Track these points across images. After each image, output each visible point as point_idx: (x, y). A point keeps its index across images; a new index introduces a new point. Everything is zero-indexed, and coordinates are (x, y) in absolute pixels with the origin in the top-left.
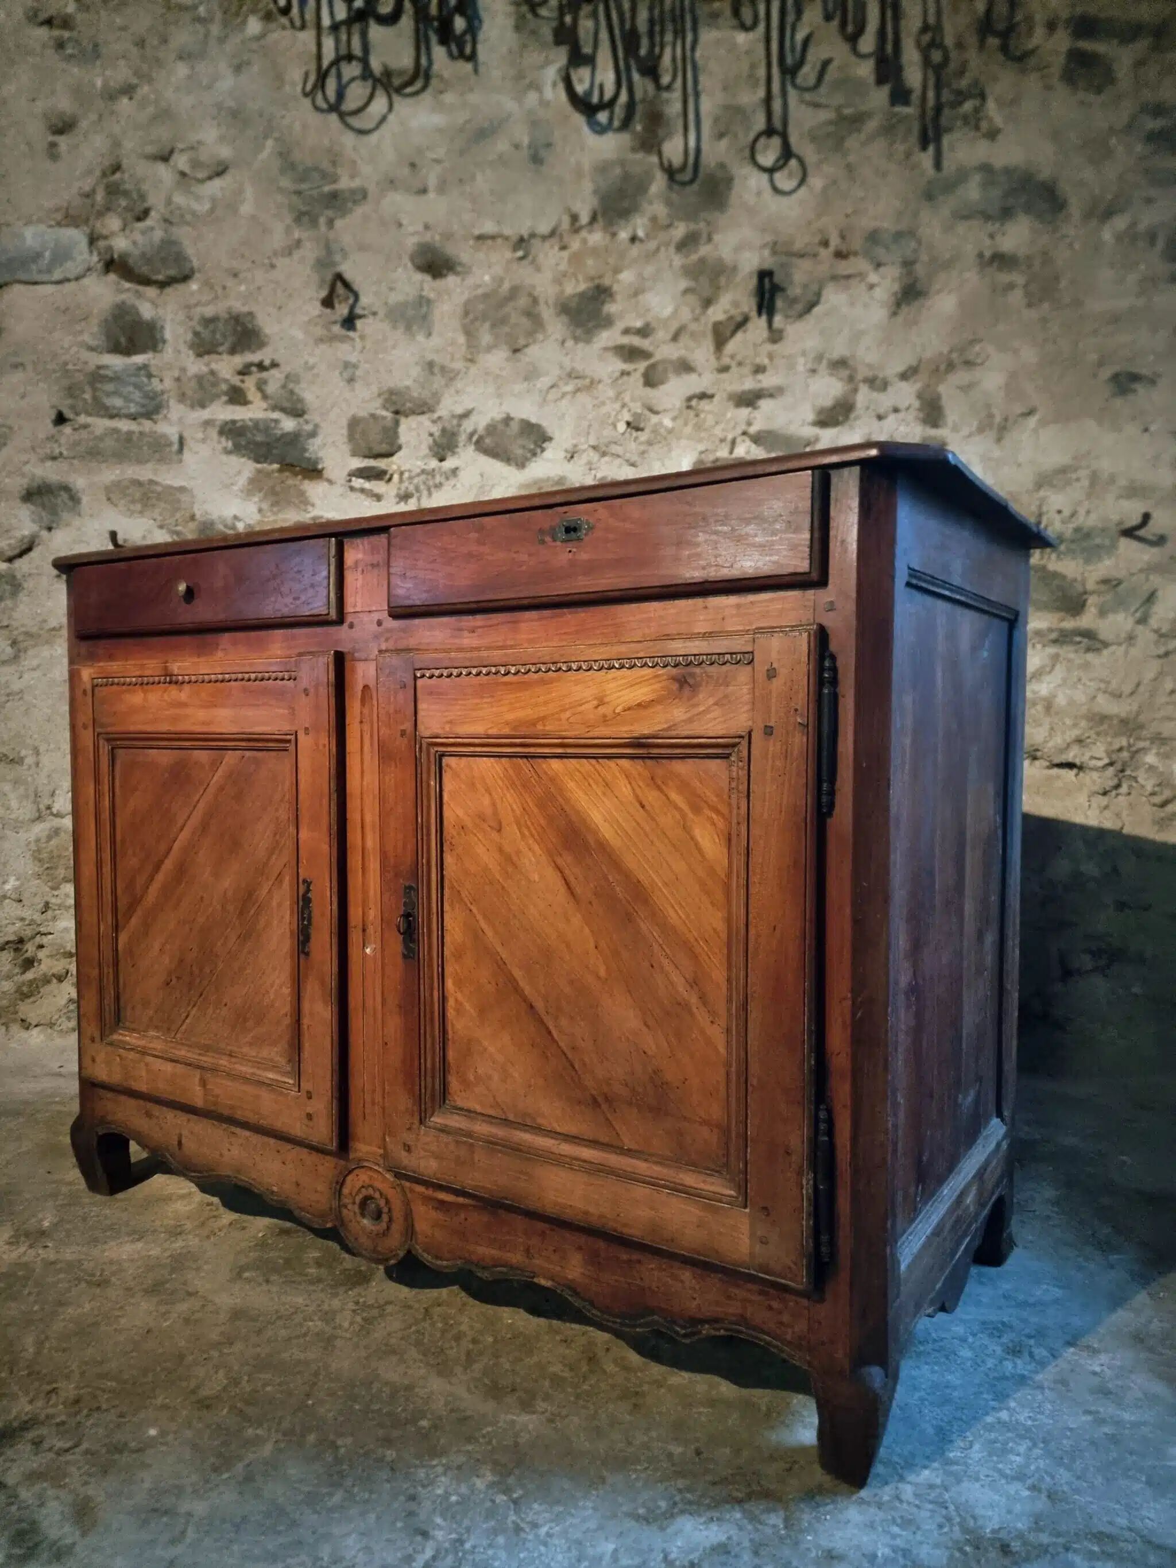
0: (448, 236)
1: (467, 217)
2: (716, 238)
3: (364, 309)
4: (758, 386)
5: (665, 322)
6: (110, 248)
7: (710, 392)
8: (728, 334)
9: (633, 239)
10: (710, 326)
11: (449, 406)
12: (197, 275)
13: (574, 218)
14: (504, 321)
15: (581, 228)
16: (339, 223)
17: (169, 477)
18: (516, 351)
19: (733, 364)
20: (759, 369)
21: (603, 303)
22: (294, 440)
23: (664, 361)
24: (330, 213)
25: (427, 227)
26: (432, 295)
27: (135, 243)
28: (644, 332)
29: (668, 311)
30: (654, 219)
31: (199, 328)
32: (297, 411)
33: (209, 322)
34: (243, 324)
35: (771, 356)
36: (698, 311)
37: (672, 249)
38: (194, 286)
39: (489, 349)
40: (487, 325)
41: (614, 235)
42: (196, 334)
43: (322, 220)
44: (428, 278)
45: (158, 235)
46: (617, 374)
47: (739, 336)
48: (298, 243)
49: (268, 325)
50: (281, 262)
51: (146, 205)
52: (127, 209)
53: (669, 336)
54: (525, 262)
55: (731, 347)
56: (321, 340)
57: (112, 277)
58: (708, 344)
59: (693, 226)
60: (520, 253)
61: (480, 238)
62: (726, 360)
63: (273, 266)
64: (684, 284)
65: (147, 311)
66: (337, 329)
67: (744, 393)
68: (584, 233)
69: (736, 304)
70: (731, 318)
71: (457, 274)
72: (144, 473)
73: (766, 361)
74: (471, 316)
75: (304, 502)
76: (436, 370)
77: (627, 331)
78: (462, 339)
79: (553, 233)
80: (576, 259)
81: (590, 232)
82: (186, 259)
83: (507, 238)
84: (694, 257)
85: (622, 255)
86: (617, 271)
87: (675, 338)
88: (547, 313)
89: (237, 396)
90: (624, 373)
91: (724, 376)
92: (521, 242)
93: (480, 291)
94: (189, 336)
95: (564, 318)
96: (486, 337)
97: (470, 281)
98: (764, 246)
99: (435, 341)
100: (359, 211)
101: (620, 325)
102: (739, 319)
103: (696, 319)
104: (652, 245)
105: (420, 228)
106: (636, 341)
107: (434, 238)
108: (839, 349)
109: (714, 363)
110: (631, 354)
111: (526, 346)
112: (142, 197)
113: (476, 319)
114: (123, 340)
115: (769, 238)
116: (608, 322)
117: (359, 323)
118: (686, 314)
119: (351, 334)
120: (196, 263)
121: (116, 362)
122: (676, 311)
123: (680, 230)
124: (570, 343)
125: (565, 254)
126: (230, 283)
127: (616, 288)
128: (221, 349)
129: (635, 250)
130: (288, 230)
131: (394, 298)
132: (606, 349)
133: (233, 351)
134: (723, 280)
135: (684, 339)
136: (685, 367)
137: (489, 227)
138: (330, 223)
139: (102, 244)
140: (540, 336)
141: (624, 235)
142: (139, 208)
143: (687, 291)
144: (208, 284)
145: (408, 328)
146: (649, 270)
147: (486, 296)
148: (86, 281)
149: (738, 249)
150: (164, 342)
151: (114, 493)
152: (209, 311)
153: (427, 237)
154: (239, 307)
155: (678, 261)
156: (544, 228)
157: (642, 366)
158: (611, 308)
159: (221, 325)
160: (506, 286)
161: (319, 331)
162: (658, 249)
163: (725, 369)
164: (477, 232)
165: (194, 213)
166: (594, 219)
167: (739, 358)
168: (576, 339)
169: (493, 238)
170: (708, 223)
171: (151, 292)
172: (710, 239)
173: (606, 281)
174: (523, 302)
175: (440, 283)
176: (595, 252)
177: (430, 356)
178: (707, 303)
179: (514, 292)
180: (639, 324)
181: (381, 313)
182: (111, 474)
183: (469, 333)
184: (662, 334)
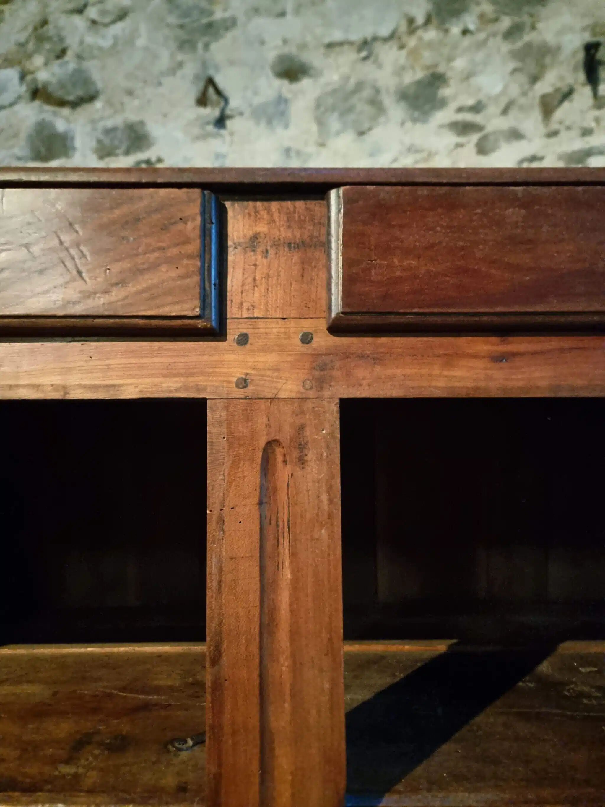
0: (303, 46)
1: (319, 31)
2: (540, 26)
3: (232, 110)
4: (587, 146)
5: (496, 99)
6: (35, 80)
7: (540, 154)
8: (556, 102)
9: (465, 32)
10: (537, 101)
12: (102, 97)
13: (411, 21)
14: (350, 110)
15: (417, 28)
16: (213, 46)
18: (361, 133)
19: (562, 128)
20: (586, 132)
21: (438, 88)
23: (495, 133)
24: (206, 39)
25: (285, 41)
26: (289, 96)
27: (54, 74)
28: (477, 108)
29: (498, 88)
30: (482, 17)
31: (101, 137)
33: (108, 132)
34: (135, 132)
35: (597, 120)
36: (526, 87)
37: (499, 38)
38: (98, 104)
39: (338, 134)
40: (336, 115)
41: (447, 31)
42: (99, 142)
43: (200, 46)
44: (285, 83)
45: (72, 66)
46: (452, 147)
47: (566, 104)
48: (181, 65)
50: (167, 81)
51: (64, 45)
52: (49, 51)
53: (499, 110)
54: (369, 62)
55: (559, 114)
56: (198, 138)
57: (37, 103)
58: (537, 114)
59: (517, 19)
60: (364, 54)
61: (330, 46)
62: (554, 126)
63: (160, 84)
64: (512, 65)
65: (61, 126)
66: (210, 128)
67: (574, 153)
68: (420, 33)
69: (561, 78)
70: (557, 90)
71: (310, 76)
73: (593, 125)
74: (322, 109)
76: (293, 154)
77: (460, 110)
78: (314, 128)
79: (392, 36)
80: (414, 53)
81: (426, 30)
82: (93, 83)
83: (352, 43)
84: (519, 44)
85: (455, 47)
86: (450, 59)
87: (505, 111)
88: (388, 101)
90: (459, 145)
91: (553, 140)
92: (365, 44)
93: (329, 89)
94: (94, 144)
95: (403, 104)
96: (334, 124)
97: (323, 80)
98: (584, 29)
99: (292, 131)
100: (229, 36)
101: (453, 106)
102: (566, 89)
103: (525, 94)
104: (482, 36)
105: (280, 43)
106: (469, 117)
107: (292, 50)
109: (543, 130)
110: (464, 128)
111: (370, 129)
112: (61, 39)
113: (326, 110)
114: (43, 150)
115: (588, 21)
116: (443, 103)
117: (228, 123)
118: (514, 91)
119: (222, 132)
120: (100, 85)
122: (506, 87)
123: (506, 22)
124: (409, 124)
125: (404, 52)
126: (126, 99)
127: (449, 74)
128: (117, 151)
129: (467, 41)
130: (172, 56)
131: (257, 100)
132: (441, 126)
133: (127, 153)
134: (548, 60)
135: (513, 113)
136: (516, 135)
137: (337, 35)
138: (207, 46)
139: (29, 78)
140: (382, 119)
141: (455, 30)
142: (59, 48)
143: (515, 71)
144: (109, 103)
145: (269, 122)
146: (480, 56)
147: (334, 92)
148: (17, 108)
149: (560, 33)
150: (74, 149)
152: (109, 123)
153: (286, 50)
154: (132, 117)
155: (506, 47)
156: (384, 31)
157: (475, 138)
158: (445, 92)
159: (119, 134)
160: (352, 82)
161: (196, 131)
162: (486, 40)
163: (554, 134)
164: (327, 40)
165: (100, 49)
166: (428, 21)
167: (567, 123)
168: (415, 120)
169: (341, 44)
170: (531, 15)
171: (66, 111)
172: (533, 28)
173: (441, 69)
174: (367, 93)
175: (296, 86)
176: (430, 45)
177: (287, 143)
178: (534, 79)
179: (360, 86)
180: (471, 102)
181: (247, 113)
183: (320, 122)
184: (493, 110)
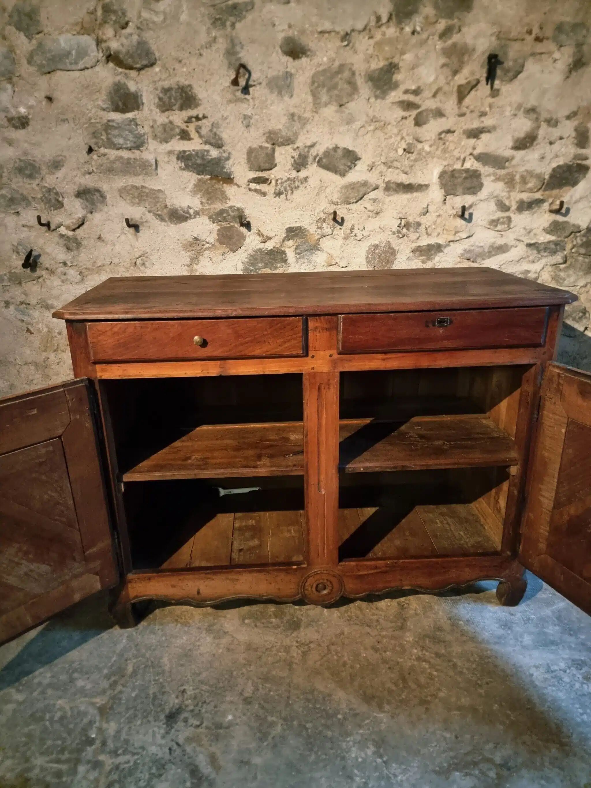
0: (303, 32)
1: (314, 19)
2: (464, 30)
3: (254, 81)
4: (482, 125)
5: (430, 85)
6: (108, 48)
7: (452, 129)
8: (466, 92)
9: (413, 33)
10: (455, 88)
11: (302, 141)
12: (158, 62)
13: (378, 19)
14: (335, 87)
15: (382, 25)
16: (238, 25)
17: (152, 184)
18: (341, 106)
19: (468, 112)
20: (483, 114)
21: (393, 74)
22: (218, 162)
23: (426, 110)
24: (232, 19)
25: (290, 26)
26: (293, 71)
27: (122, 45)
28: (416, 92)
29: (432, 79)
30: (427, 18)
31: (161, 95)
32: (219, 146)
33: (166, 91)
34: (186, 93)
35: (490, 106)
36: (450, 78)
37: (436, 37)
38: (157, 69)
39: (326, 105)
40: (325, 90)
41: (402, 29)
42: (160, 99)
43: (228, 23)
44: (291, 59)
45: (135, 38)
46: (399, 119)
47: (473, 93)
48: (215, 39)
49: (200, 92)
50: (205, 52)
51: (127, 19)
52: (115, 22)
53: (431, 95)
54: (348, 48)
55: (467, 101)
56: (230, 101)
57: (111, 65)
58: (454, 99)
59: (450, 22)
60: (345, 43)
61: (322, 32)
62: (464, 110)
63: (201, 55)
64: (442, 60)
65: (132, 87)
66: (239, 94)
67: (473, 130)
68: (384, 28)
69: (472, 73)
70: (469, 83)
71: (307, 56)
72: (137, 181)
73: (488, 109)
74: (316, 85)
75: (225, 198)
76: (296, 118)
77: (406, 92)
78: (310, 99)
79: (365, 29)
80: (379, 45)
81: (388, 27)
82: (153, 54)
83: (338, 33)
84: (449, 42)
85: (406, 43)
86: (403, 53)
87: (434, 96)
88: (360, 81)
89: (185, 136)
90: (404, 118)
91: (462, 119)
92: (346, 36)
93: (321, 68)
94: (157, 100)
95: (370, 83)
96: (324, 98)
97: (315, 61)
98: (492, 35)
99: (295, 100)
100: (250, 17)
101: (402, 88)
102: (474, 83)
103: (448, 83)
104: (424, 36)
105: (286, 27)
106: (411, 98)
107: (294, 33)
108: (532, 102)
109: (456, 111)
110: (408, 106)
111: (348, 102)
112: (124, 14)
113: (319, 86)
114: (120, 104)
115: (495, 29)
116: (395, 86)
117: (251, 90)
118: (442, 81)
119: (247, 96)
120: (157, 55)
121: (117, 117)
122: (436, 79)
123: (442, 25)
124: (372, 100)
125: (372, 42)
126: (177, 66)
127: (401, 64)
128: (174, 108)
129: (414, 39)
130: (208, 33)
131: (271, 73)
132: (393, 103)
133: (181, 109)
134: (466, 58)
135: (440, 96)
136: (439, 114)
137: (327, 26)
138: (233, 25)
139: (104, 45)
140: (356, 97)
141: (408, 29)
142: (123, 22)
143: (444, 66)
144: (165, 68)
145: (280, 93)
146: (422, 52)
147: (324, 71)
148: (97, 69)
149: (475, 37)
150: (143, 104)
151: (123, 192)
152: (166, 84)
153: (290, 33)
154: (184, 81)
155: (440, 45)
156: (360, 26)
157: (414, 113)
158: (398, 77)
159: (173, 93)
160: (337, 64)
161: (229, 96)
162: (428, 38)
163: (463, 115)
164: (319, 30)
165: (154, 23)
166: (390, 18)
167: (472, 107)
168: (376, 97)
169: (329, 32)
170: (459, 19)
171: (133, 73)
172: (460, 30)
173: (396, 60)
174: (346, 74)
175: (297, 62)
176: (390, 41)
177: (292, 110)
178: (455, 72)
179: (342, 66)
180: (413, 87)
181: (264, 84)
182: (121, 182)
183: (315, 95)
184: (427, 93)
